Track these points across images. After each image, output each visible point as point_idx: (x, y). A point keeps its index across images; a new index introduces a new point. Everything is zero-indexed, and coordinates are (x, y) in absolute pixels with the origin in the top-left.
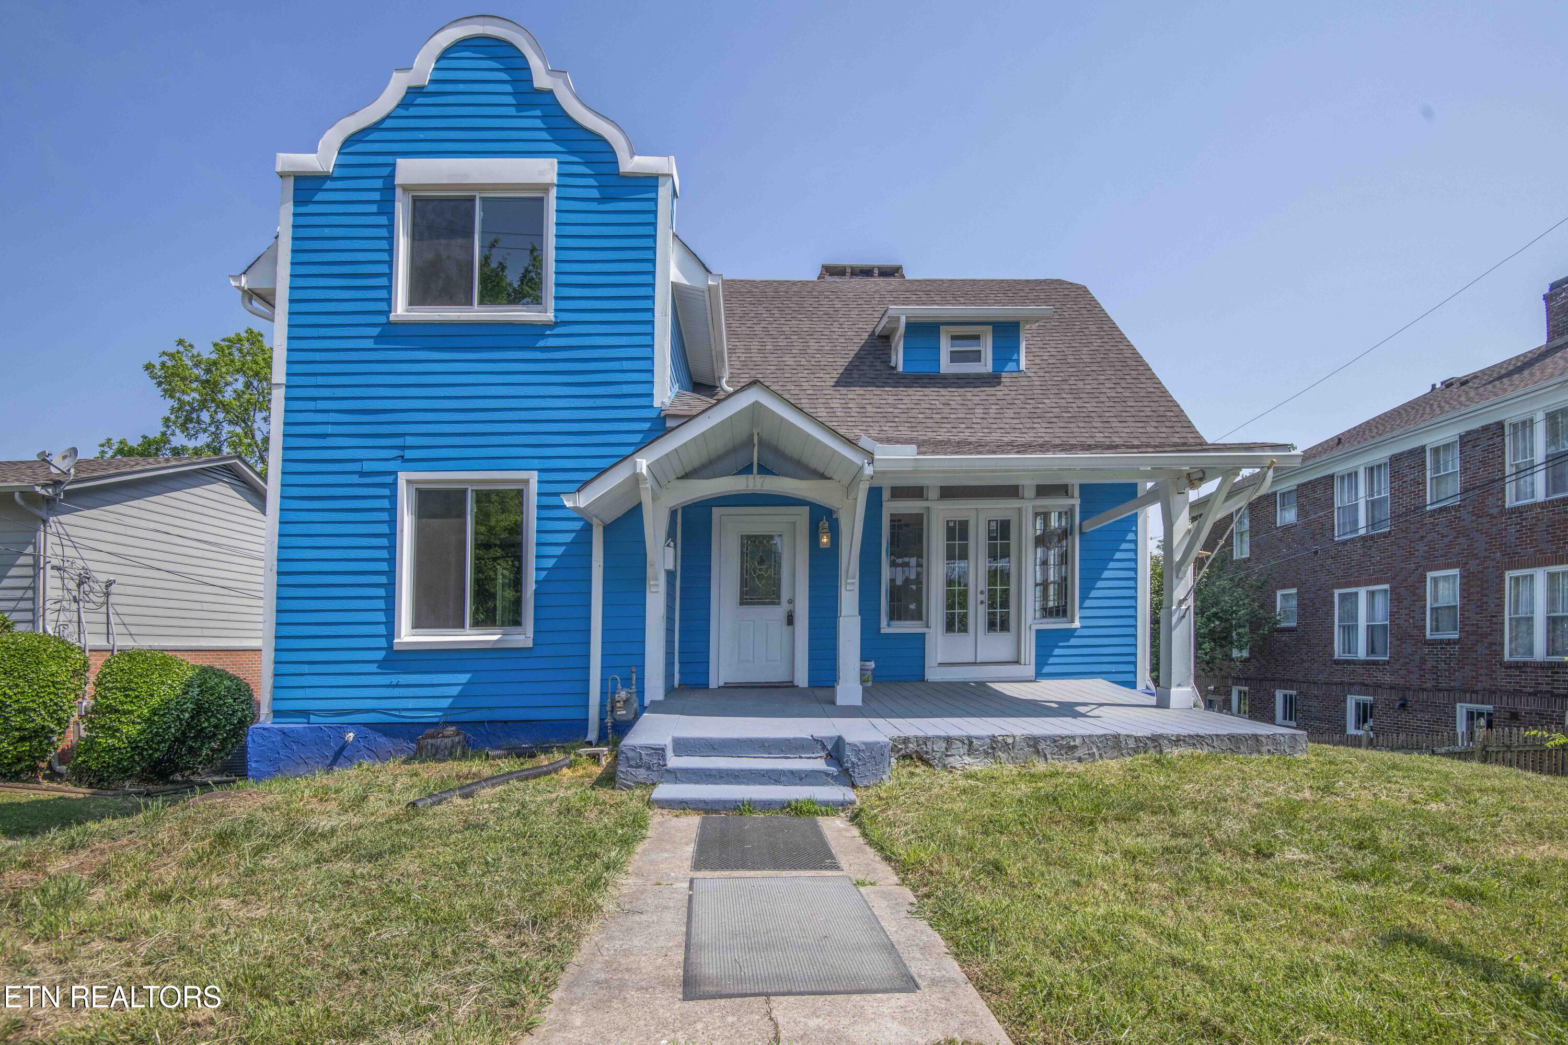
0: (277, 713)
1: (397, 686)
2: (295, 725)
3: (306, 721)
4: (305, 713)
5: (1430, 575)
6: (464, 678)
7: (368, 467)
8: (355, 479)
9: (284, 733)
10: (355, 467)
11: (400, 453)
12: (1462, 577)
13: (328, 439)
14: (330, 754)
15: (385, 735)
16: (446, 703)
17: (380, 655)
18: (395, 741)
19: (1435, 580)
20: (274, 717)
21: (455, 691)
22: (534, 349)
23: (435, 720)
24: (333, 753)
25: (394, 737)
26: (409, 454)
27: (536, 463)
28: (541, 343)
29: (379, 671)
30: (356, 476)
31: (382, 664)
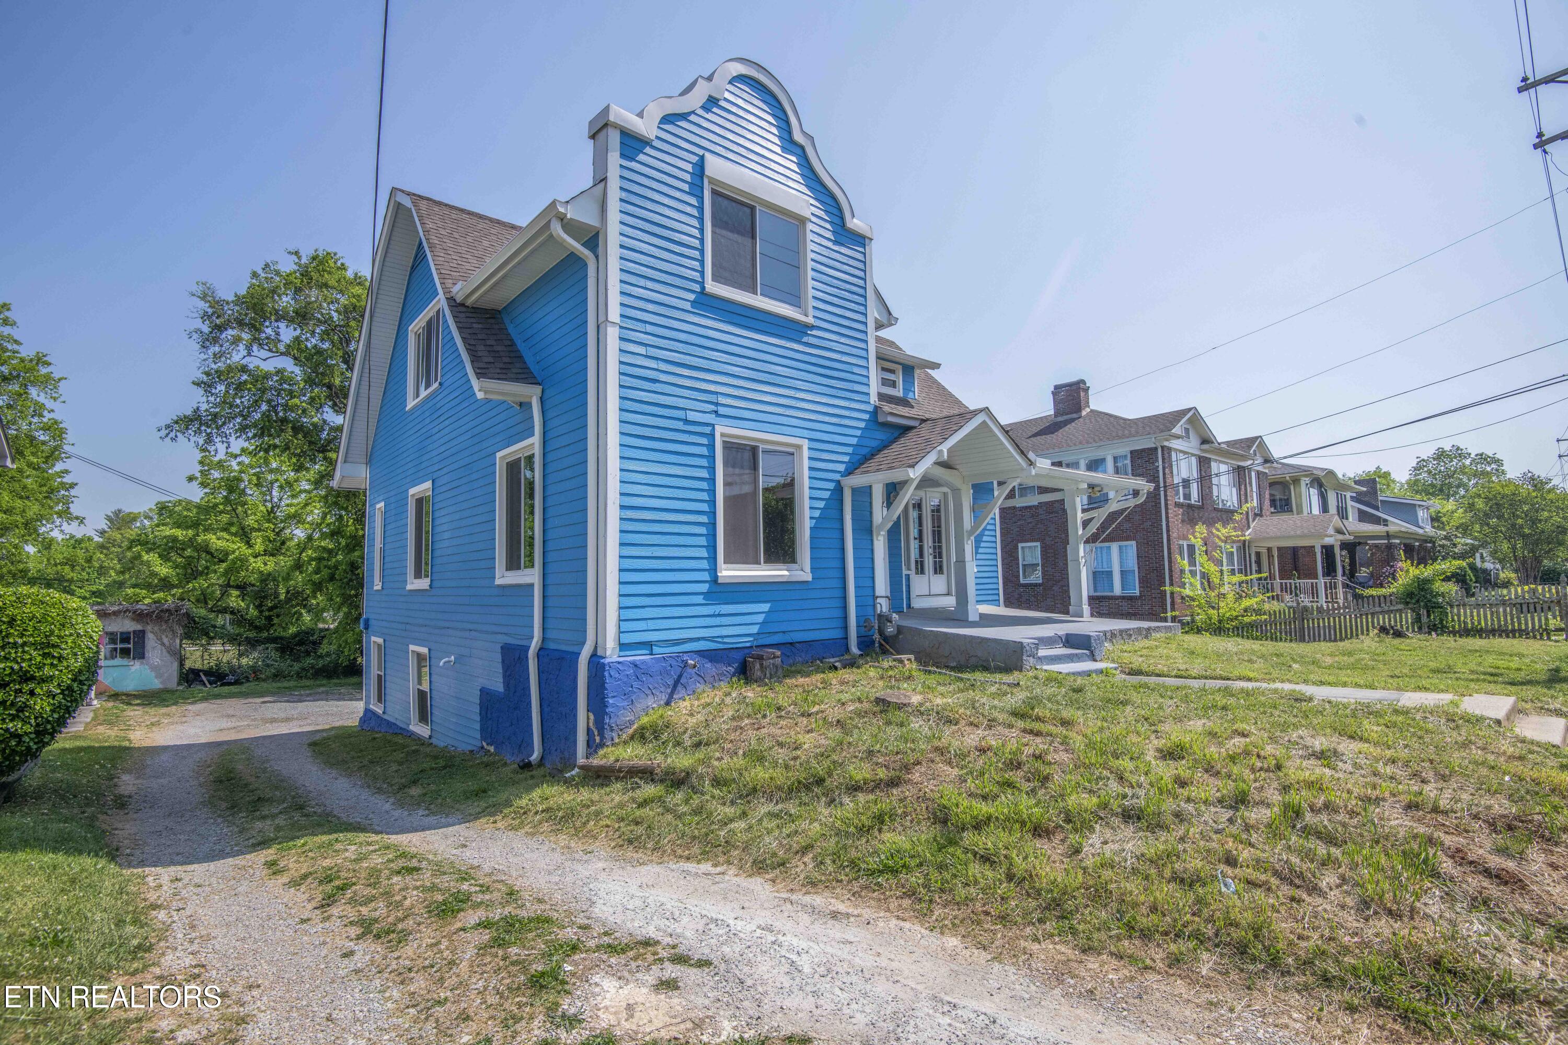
0: (623, 646)
1: (719, 615)
2: (641, 657)
3: (648, 652)
4: (649, 645)
5: (1020, 545)
6: (766, 607)
7: (692, 416)
8: (680, 425)
9: (636, 666)
10: (680, 414)
11: (713, 408)
12: (1042, 547)
13: (657, 384)
14: (671, 682)
15: (711, 661)
16: (755, 629)
17: (704, 588)
18: (718, 666)
19: (1023, 548)
20: (620, 650)
21: (760, 618)
22: (800, 342)
23: (748, 645)
24: (673, 682)
25: (717, 662)
26: (722, 410)
27: (806, 433)
28: (805, 339)
29: (704, 602)
30: (681, 423)
31: (706, 595)
